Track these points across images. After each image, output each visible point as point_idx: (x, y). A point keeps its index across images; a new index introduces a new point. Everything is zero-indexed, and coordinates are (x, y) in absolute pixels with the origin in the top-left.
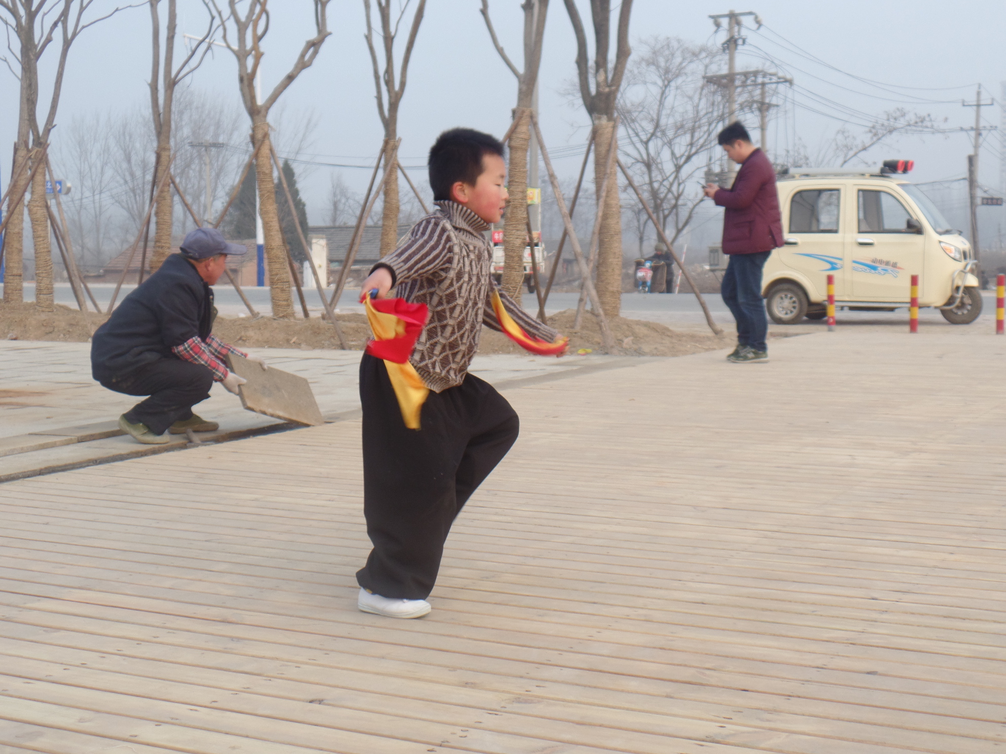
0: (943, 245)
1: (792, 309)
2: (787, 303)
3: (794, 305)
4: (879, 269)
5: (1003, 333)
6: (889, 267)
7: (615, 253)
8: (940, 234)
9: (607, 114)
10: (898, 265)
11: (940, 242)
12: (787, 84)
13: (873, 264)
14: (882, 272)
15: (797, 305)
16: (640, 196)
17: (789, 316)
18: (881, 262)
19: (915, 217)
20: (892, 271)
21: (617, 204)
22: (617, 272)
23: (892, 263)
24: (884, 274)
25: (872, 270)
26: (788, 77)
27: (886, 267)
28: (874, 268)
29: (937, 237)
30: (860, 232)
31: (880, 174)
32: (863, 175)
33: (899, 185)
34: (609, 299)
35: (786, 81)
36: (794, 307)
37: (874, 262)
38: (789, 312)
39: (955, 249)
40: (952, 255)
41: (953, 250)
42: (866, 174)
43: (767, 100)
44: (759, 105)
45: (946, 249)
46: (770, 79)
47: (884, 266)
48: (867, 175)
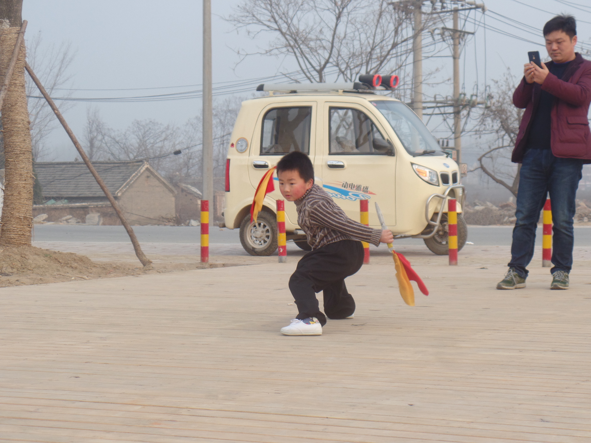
0: (414, 166)
1: (266, 239)
2: (260, 232)
3: (268, 234)
4: (350, 194)
5: (456, 264)
6: (360, 192)
7: (21, 175)
8: (414, 155)
9: (9, 18)
10: (370, 190)
11: (412, 164)
12: (480, 10)
13: (343, 188)
14: (354, 198)
15: (269, 234)
16: (56, 112)
17: (263, 246)
18: (352, 186)
19: (386, 137)
20: (363, 196)
21: (23, 120)
22: (25, 195)
23: (362, 188)
24: (355, 200)
25: (342, 195)
26: (479, 2)
27: (357, 191)
28: (346, 193)
29: (410, 158)
30: (330, 154)
31: (354, 90)
32: (337, 91)
33: (371, 102)
34: (14, 226)
35: (477, 7)
36: (268, 237)
37: (345, 187)
38: (262, 242)
39: (430, 172)
40: (427, 179)
41: (428, 174)
42: (339, 90)
43: (459, 28)
44: (451, 33)
45: (419, 172)
46: (462, 6)
47: (354, 191)
48: (341, 91)
